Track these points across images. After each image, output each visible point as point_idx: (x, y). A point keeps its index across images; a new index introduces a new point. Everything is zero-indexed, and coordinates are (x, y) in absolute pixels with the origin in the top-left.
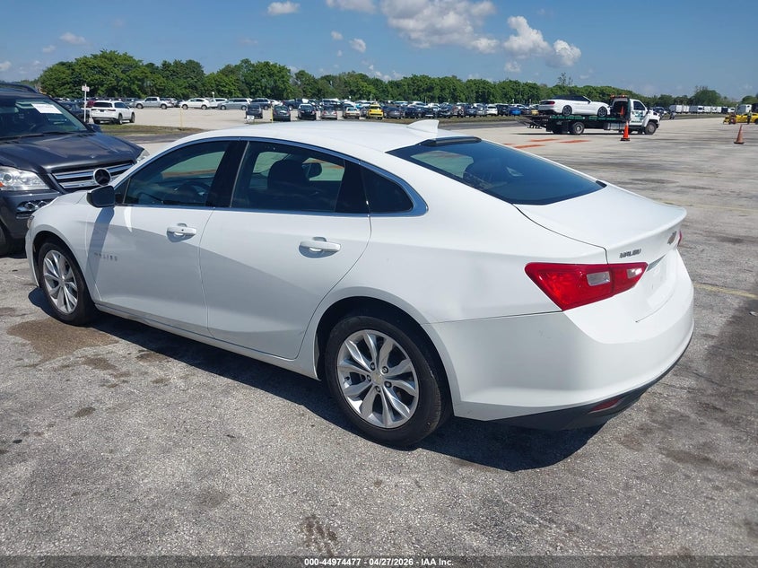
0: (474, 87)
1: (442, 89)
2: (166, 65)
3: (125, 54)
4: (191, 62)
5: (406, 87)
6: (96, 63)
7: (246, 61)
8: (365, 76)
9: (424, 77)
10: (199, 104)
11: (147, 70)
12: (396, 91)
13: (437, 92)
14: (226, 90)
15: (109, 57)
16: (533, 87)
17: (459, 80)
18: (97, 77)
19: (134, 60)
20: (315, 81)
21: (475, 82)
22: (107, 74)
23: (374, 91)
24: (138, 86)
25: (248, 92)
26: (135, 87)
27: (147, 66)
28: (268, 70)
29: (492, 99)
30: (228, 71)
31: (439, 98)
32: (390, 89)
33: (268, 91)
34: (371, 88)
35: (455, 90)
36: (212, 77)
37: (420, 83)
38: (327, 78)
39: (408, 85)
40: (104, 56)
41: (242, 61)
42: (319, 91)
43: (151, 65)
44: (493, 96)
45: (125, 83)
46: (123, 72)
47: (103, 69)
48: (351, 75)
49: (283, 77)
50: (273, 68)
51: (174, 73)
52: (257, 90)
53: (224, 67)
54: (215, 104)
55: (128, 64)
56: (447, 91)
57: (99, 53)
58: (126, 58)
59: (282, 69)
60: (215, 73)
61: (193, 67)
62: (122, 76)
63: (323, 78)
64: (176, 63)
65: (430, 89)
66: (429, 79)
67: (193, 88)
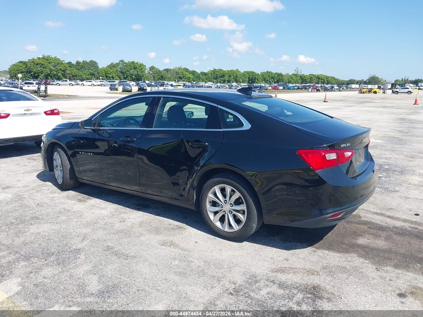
0: (247, 75)
1: (230, 76)
2: (78, 63)
3: (55, 57)
4: (92, 61)
5: (210, 75)
6: (39, 62)
7: (122, 61)
8: (187, 69)
9: (220, 70)
10: (90, 83)
11: (67, 66)
12: (204, 77)
13: (226, 78)
14: (111, 76)
15: (47, 59)
16: (280, 75)
17: (239, 72)
18: (39, 69)
19: (60, 60)
20: (160, 72)
21: (248, 73)
22: (45, 68)
23: (192, 77)
24: (62, 74)
25: (122, 77)
26: (60, 74)
27: (68, 63)
28: (134, 65)
29: (257, 81)
30: (112, 66)
31: (228, 81)
32: (201, 76)
33: (134, 77)
34: (191, 76)
35: (236, 77)
36: (103, 69)
37: (217, 73)
38: (167, 70)
39: (211, 74)
40: (44, 58)
41: (120, 61)
42: (162, 77)
43: (70, 63)
44: (258, 80)
45: (55, 72)
46: (54, 66)
47: (42, 65)
48: (179, 69)
49: (141, 69)
50: (136, 64)
51: (82, 67)
52: (127, 76)
53: (110, 64)
54: (99, 83)
55: (58, 62)
56: (232, 77)
57: (41, 57)
58: (56, 59)
59: (141, 65)
60: (105, 67)
61: (93, 64)
62: (53, 68)
63: (164, 70)
64: (83, 62)
65: (223, 76)
66: (223, 71)
67: (93, 75)
